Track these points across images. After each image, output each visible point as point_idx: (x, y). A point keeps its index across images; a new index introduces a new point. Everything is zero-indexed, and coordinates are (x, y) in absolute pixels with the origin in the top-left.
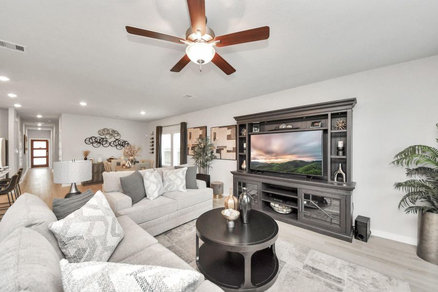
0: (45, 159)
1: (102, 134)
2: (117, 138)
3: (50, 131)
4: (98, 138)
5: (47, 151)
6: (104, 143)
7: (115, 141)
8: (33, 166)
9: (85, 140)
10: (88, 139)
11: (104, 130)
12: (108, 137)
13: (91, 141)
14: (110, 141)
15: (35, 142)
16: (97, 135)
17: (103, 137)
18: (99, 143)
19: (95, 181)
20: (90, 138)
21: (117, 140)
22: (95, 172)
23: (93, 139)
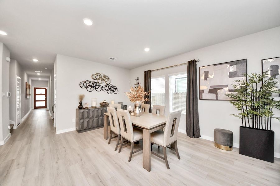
0: (44, 102)
1: (95, 79)
2: (108, 82)
3: (48, 81)
4: (92, 82)
5: (46, 96)
6: (97, 87)
7: (106, 86)
8: (36, 108)
9: (80, 84)
10: (83, 83)
11: (97, 74)
12: (100, 81)
13: (85, 84)
14: (102, 85)
15: (37, 90)
16: (91, 79)
17: (96, 81)
18: (93, 87)
19: (90, 126)
20: (84, 82)
21: (108, 84)
22: (90, 117)
23: (87, 82)
